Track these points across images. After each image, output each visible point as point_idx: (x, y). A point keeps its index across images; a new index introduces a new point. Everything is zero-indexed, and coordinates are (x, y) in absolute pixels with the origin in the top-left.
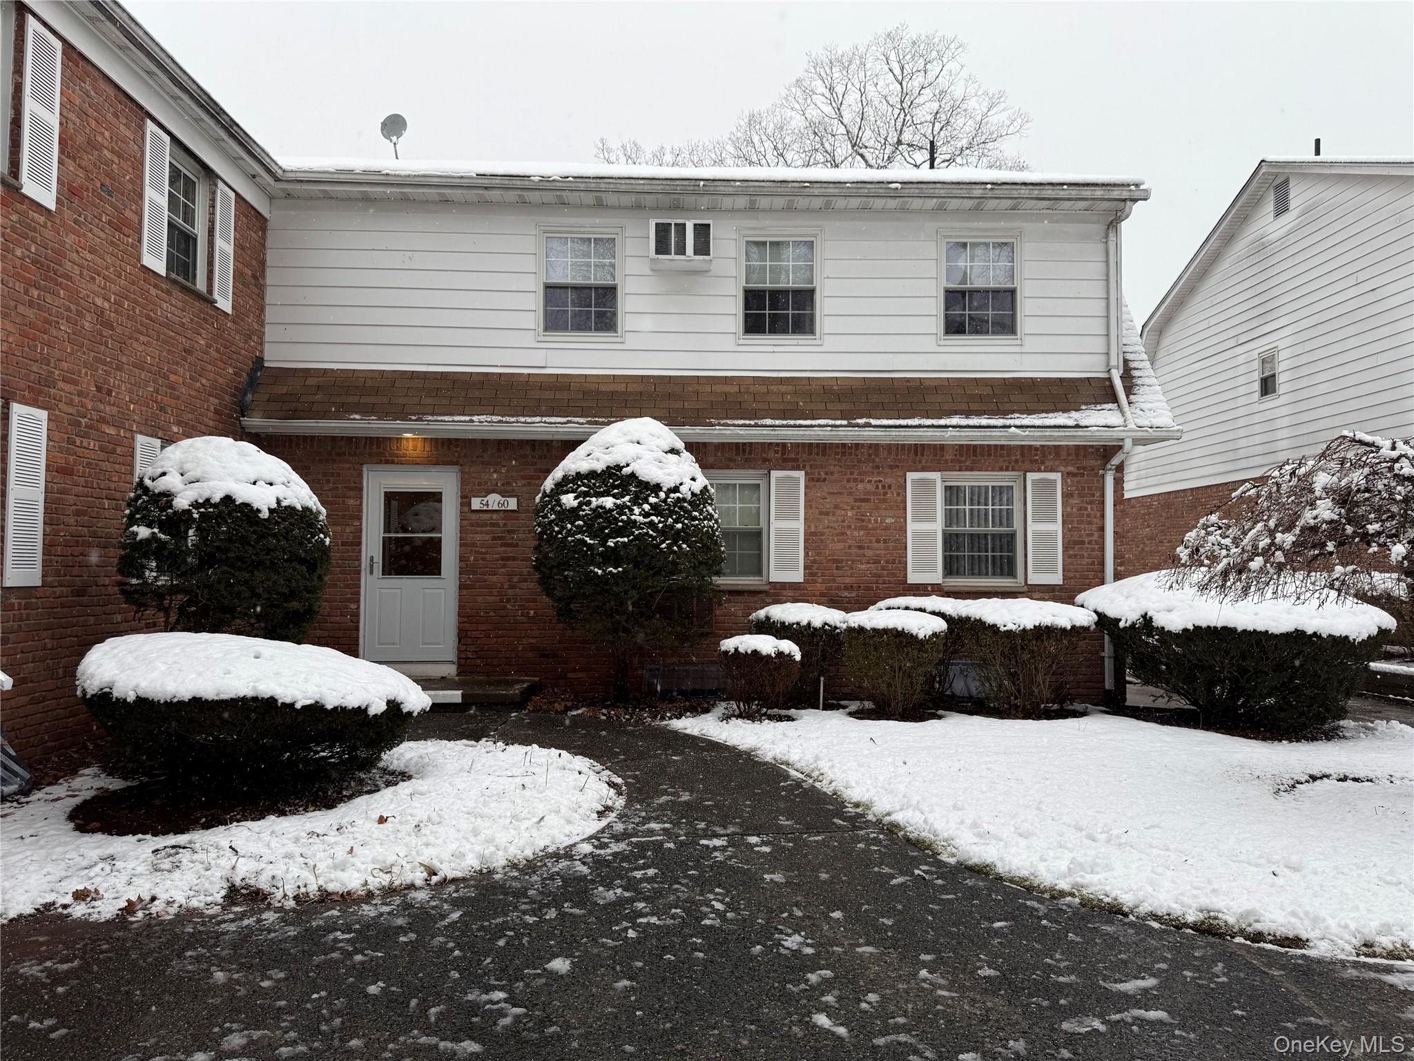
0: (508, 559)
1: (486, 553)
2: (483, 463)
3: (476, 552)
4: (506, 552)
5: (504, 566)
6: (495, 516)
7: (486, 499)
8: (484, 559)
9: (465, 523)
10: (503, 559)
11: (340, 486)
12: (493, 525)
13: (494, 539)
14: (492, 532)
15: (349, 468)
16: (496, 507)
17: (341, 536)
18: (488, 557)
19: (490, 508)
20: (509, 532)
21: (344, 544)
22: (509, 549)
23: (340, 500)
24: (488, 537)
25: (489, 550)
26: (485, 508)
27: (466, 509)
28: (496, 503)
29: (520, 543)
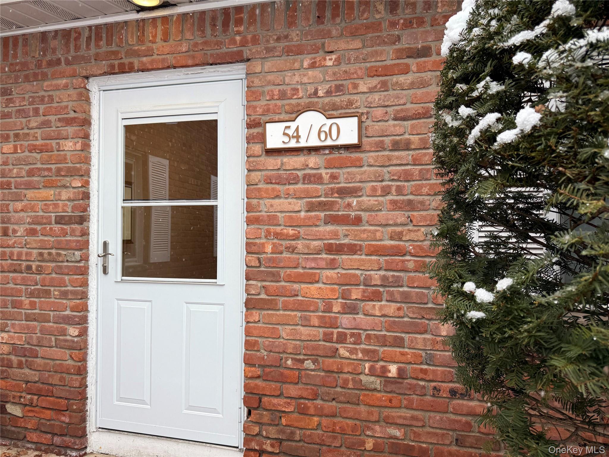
0: (339, 249)
1: (296, 237)
2: (288, 51)
3: (278, 235)
4: (335, 235)
5: (332, 265)
6: (313, 160)
7: (293, 125)
8: (292, 250)
9: (256, 176)
10: (330, 249)
11: (52, 118)
12: (308, 179)
13: (311, 208)
14: (307, 194)
15: (66, 87)
16: (314, 142)
17: (56, 206)
18: (300, 244)
19: (303, 144)
20: (343, 192)
21: (60, 220)
22: (341, 229)
23: (54, 143)
24: (299, 204)
25: (302, 230)
26: (293, 144)
27: (257, 148)
28: (315, 132)
29: (365, 215)
